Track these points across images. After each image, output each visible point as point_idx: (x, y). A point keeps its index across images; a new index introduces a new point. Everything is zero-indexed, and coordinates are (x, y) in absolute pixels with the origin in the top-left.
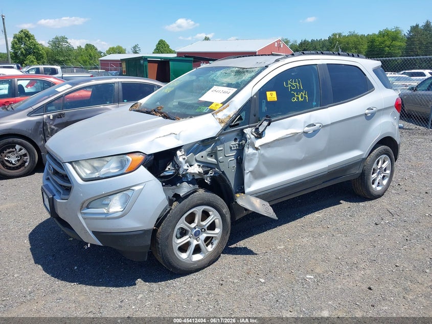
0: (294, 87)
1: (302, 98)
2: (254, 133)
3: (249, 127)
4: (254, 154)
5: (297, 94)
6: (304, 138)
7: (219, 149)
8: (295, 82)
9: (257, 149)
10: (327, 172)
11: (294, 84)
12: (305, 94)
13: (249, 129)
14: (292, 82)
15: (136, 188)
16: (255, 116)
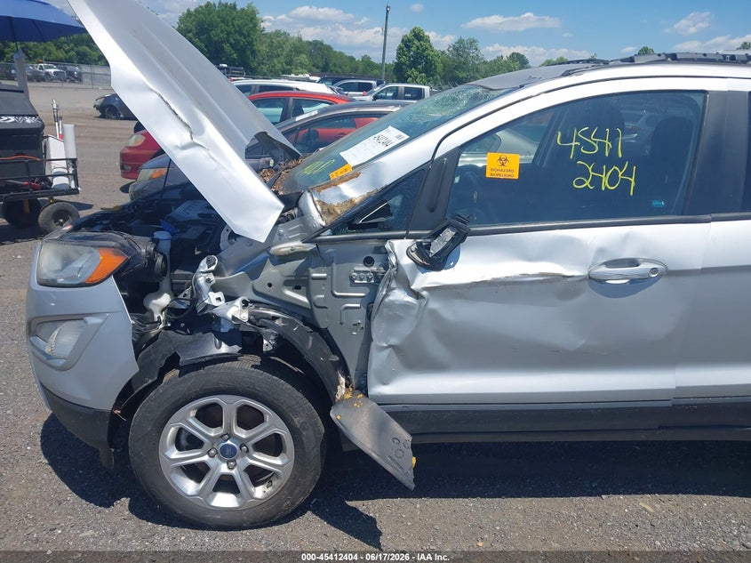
0: (590, 147)
1: (612, 180)
2: (414, 255)
3: (409, 237)
4: (406, 306)
5: (598, 169)
6: (588, 295)
7: (315, 275)
8: (600, 135)
9: (416, 295)
10: (668, 404)
11: (593, 140)
12: (628, 173)
13: (407, 243)
14: (587, 134)
15: (92, 320)
16: (432, 210)
